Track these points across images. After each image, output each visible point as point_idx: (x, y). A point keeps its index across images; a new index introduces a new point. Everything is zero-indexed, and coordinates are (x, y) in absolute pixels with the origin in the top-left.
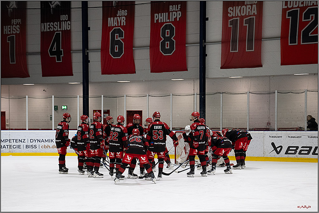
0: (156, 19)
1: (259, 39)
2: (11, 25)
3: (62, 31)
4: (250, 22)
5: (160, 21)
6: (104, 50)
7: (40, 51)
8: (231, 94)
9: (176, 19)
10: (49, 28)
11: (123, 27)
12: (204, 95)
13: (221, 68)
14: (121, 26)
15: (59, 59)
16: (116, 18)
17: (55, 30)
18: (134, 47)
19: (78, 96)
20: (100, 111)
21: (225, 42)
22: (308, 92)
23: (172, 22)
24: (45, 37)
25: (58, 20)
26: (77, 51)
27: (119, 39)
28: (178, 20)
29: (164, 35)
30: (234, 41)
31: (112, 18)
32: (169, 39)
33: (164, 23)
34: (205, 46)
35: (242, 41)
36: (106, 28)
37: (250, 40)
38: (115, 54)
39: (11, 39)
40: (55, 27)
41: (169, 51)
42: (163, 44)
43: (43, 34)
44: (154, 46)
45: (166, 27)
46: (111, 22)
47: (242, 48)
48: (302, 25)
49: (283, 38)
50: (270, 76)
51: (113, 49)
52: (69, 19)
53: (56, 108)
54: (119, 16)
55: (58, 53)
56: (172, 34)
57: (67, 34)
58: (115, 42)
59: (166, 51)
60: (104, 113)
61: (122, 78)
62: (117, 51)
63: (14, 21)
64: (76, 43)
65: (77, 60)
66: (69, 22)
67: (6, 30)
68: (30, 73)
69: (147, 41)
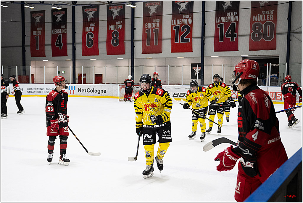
0: (109, 28)
1: (161, 39)
2: (37, 30)
3: (62, 34)
4: (156, 31)
5: (111, 29)
6: (83, 43)
7: (51, 44)
8: (147, 66)
9: (119, 28)
10: (56, 32)
11: (93, 32)
12: (134, 67)
13: (142, 53)
14: (92, 31)
15: (60, 48)
16: (89, 27)
17: (59, 33)
18: (99, 42)
19: (70, 67)
20: (81, 74)
21: (144, 40)
22: (184, 66)
23: (117, 30)
24: (54, 36)
25: (60, 28)
26: (70, 44)
27: (91, 38)
28: (120, 29)
29: (113, 37)
30: (148, 40)
31: (88, 28)
32: (116, 38)
33: (113, 30)
34: (134, 42)
35: (152, 40)
36: (84, 32)
37: (156, 40)
38: (89, 46)
39: (37, 38)
40: (58, 32)
41: (116, 44)
42: (113, 41)
44: (108, 41)
45: (115, 32)
46: (87, 29)
47: (152, 44)
48: (181, 33)
49: (172, 39)
50: (166, 58)
51: (88, 43)
52: (66, 28)
53: (59, 73)
54: (91, 27)
55: (60, 45)
56: (117, 36)
57: (65, 35)
58: (89, 40)
59: (115, 44)
60: (83, 75)
61: (93, 58)
62: (90, 44)
63: (38, 29)
64: (69, 40)
65: (70, 48)
66: (66, 29)
67: (34, 33)
68: (46, 55)
69: (105, 39)
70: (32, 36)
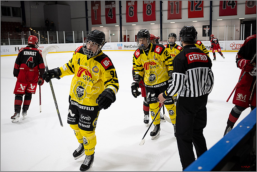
0: (145, 3)
1: (181, 9)
2: (95, 6)
3: (112, 8)
4: (177, 3)
5: (146, 3)
6: (127, 14)
7: (105, 15)
8: (171, 28)
9: (151, 2)
10: (108, 7)
11: (133, 6)
12: (162, 29)
13: (168, 19)
14: (133, 5)
15: (111, 18)
16: (131, 3)
17: (110, 7)
18: (137, 13)
19: (118, 30)
20: (126, 35)
21: (169, 10)
22: (197, 28)
23: (150, 4)
24: (107, 10)
25: (111, 4)
26: (118, 15)
27: (132, 10)
28: (152, 3)
29: (147, 8)
30: (172, 10)
31: (130, 3)
32: (149, 10)
33: (147, 4)
34: (162, 12)
35: (175, 10)
36: (127, 6)
37: (177, 10)
38: (131, 15)
39: (95, 11)
40: (110, 6)
41: (150, 14)
42: (147, 11)
43: (106, 9)
44: (144, 12)
45: (148, 5)
47: (175, 12)
48: (195, 4)
49: (189, 9)
50: (184, 22)
51: (130, 13)
52: (115, 4)
53: (111, 35)
54: (132, 2)
55: (111, 15)
56: (150, 8)
57: (114, 9)
58: (130, 11)
59: (148, 14)
60: (128, 36)
61: (134, 24)
62: (131, 14)
63: (96, 5)
64: (117, 12)
65: (118, 18)
66: (115, 5)
67: (94, 8)
68: (102, 23)
69: (142, 11)
70: (92, 10)
